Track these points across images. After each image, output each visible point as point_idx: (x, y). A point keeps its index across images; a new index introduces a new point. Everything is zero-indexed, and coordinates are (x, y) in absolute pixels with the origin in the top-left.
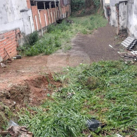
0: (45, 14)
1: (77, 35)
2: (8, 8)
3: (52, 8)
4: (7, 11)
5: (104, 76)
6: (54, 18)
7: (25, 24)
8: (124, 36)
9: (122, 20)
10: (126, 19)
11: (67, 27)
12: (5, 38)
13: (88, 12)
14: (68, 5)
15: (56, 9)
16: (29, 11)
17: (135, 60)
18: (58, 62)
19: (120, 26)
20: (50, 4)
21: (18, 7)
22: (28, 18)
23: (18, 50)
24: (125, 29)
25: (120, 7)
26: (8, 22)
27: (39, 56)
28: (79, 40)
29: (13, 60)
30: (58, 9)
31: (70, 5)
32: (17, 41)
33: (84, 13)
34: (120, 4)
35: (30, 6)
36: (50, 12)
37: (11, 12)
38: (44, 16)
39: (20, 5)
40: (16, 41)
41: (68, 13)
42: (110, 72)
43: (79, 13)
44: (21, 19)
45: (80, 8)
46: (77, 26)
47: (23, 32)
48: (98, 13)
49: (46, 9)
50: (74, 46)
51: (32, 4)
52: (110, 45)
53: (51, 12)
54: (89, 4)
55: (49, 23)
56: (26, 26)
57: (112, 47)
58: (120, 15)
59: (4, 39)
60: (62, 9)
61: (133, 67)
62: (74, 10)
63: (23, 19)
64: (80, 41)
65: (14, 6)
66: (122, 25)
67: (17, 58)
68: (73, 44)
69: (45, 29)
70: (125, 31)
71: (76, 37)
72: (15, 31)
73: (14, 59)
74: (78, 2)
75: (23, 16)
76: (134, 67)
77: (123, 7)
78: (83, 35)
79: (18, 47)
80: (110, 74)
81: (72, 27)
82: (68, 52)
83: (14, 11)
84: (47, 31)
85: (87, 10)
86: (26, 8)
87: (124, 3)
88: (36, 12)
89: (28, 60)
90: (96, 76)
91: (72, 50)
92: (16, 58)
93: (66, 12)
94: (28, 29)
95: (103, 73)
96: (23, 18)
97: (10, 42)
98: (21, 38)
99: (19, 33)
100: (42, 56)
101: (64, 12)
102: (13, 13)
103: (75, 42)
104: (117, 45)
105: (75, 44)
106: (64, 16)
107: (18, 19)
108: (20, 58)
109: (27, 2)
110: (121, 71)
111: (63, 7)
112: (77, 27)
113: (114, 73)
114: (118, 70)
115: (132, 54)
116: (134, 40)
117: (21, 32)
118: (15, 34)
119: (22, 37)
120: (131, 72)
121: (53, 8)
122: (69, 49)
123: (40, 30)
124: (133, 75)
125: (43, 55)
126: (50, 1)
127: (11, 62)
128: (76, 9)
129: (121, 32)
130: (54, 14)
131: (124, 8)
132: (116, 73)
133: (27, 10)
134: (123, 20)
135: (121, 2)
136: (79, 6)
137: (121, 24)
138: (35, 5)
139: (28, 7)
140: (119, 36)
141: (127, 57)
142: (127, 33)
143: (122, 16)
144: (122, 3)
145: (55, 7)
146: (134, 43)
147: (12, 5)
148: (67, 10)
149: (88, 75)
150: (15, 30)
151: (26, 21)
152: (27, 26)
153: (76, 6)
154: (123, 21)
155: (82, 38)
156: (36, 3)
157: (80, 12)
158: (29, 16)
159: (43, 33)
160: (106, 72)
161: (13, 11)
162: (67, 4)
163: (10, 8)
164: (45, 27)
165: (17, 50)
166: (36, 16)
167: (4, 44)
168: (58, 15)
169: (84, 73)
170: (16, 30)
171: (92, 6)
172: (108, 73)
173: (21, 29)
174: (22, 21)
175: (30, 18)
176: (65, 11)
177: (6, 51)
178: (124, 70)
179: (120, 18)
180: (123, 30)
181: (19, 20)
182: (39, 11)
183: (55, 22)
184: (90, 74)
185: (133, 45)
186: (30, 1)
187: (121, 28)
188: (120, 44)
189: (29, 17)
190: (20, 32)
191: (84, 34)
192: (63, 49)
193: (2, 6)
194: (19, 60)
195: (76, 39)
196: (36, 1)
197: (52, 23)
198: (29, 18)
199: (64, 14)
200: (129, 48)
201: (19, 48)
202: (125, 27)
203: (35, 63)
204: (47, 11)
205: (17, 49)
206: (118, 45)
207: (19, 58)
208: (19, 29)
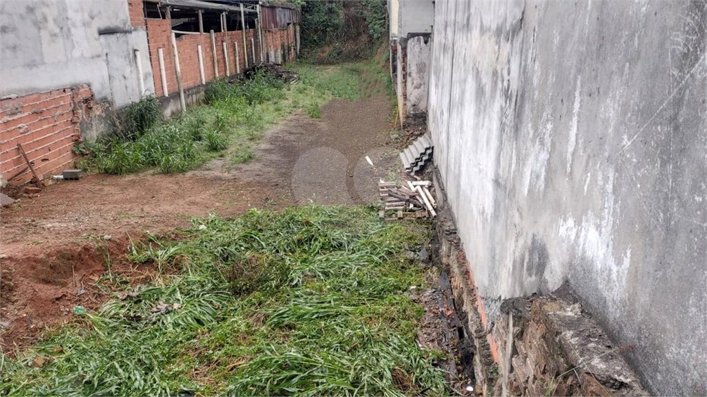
0: (200, 47)
1: (290, 117)
2: (45, 19)
3: (228, 30)
4: (39, 29)
5: (304, 251)
6: (235, 61)
7: (115, 74)
8: (416, 133)
9: (415, 88)
10: (426, 86)
11: (267, 92)
12: (26, 114)
13: (349, 52)
14: (291, 26)
15: (243, 34)
16: (133, 33)
17: (411, 206)
18: (188, 199)
19: (409, 104)
20: (223, 20)
21: (92, 18)
22: (131, 55)
23: (77, 152)
24: (423, 113)
25: (408, 50)
26: (45, 63)
27: (141, 175)
28: (291, 133)
29: (50, 182)
30: (252, 34)
31: (298, 28)
32: (75, 123)
33: (338, 54)
34: (410, 41)
35: (142, 18)
36: (222, 42)
37: (57, 30)
38: (198, 51)
39: (100, 13)
40: (73, 123)
41: (289, 49)
42: (321, 240)
43: (323, 52)
44: (98, 56)
45: (328, 38)
46: (301, 92)
47: (103, 95)
48: (377, 58)
49: (207, 30)
50: (265, 150)
51: (152, 11)
52: (367, 158)
53: (225, 44)
54: (354, 31)
55: (215, 74)
56: (121, 78)
57: (371, 163)
58: (408, 71)
59: (19, 116)
60: (270, 38)
61: (392, 227)
62: (310, 42)
63: (109, 57)
64: (292, 137)
65: (70, 14)
66: (413, 103)
67: (66, 179)
68: (263, 146)
69: (198, 92)
70: (421, 120)
71: (286, 125)
72: (69, 93)
73: (58, 180)
74: (321, 20)
75: (109, 47)
76: (396, 230)
77: (417, 49)
78: (307, 119)
79: (77, 142)
80: (322, 248)
81: (288, 92)
82: (237, 169)
83: (73, 30)
84: (203, 98)
85: (350, 46)
86: (125, 24)
87: (422, 38)
88: (164, 38)
89: (98, 187)
90: (277, 251)
91: (251, 165)
92: (62, 177)
93: (283, 46)
94: (126, 87)
95: (300, 243)
96: (107, 54)
97: (44, 127)
98: (92, 115)
99: (86, 101)
100: (149, 177)
101: (276, 46)
102: (68, 35)
103: (274, 140)
104: (385, 159)
105: (272, 147)
106: (275, 56)
107: (87, 54)
108: (77, 179)
109: (130, 4)
110: (359, 237)
111: (274, 29)
112: (301, 96)
113: (334, 243)
114: (347, 236)
115: (410, 188)
116: (427, 149)
117: (97, 97)
118: (68, 101)
119: (98, 111)
120: (380, 244)
121: (234, 32)
122: (245, 161)
123: (176, 96)
124: (383, 254)
125: (153, 175)
126: (225, 11)
127: (37, 192)
128: (315, 40)
129: (410, 120)
130: (235, 50)
131: (420, 52)
132: (341, 244)
133: (127, 28)
134: (418, 87)
135: (412, 35)
136: (324, 32)
137: (412, 98)
138: (164, 17)
139: (131, 19)
140: (403, 132)
141: (395, 197)
142: (425, 124)
143: (414, 75)
144: (416, 38)
145: (240, 28)
146: (425, 158)
147: (65, 9)
148: (286, 41)
149: (255, 245)
150: (72, 89)
151: (119, 62)
152: (125, 77)
153: (316, 31)
154: (417, 90)
155: (300, 130)
156: (169, 10)
157: (328, 50)
158: (135, 48)
159: (188, 105)
160: (311, 240)
161: (69, 30)
162: (288, 24)
163: (55, 21)
164: (199, 86)
165: (73, 152)
166: (161, 51)
167: (21, 131)
168: (250, 55)
169: (245, 241)
170: (74, 89)
171: (364, 38)
172: (317, 243)
173: (96, 88)
174: (104, 64)
175: (138, 54)
176: (279, 42)
177: (25, 155)
178: (366, 237)
179: (409, 79)
180: (416, 116)
181: (93, 58)
182: (173, 35)
183: (238, 75)
184: (263, 243)
185: (422, 163)
186: (144, 2)
187: (412, 109)
188: (398, 155)
189: (135, 50)
190: (92, 96)
191: (312, 117)
192: (228, 158)
193: (23, 11)
194: (71, 186)
195: (283, 131)
196: (168, 5)
197: (228, 75)
198: (135, 56)
199: (276, 52)
200: (412, 171)
201: (82, 145)
202: (422, 106)
203: (116, 197)
204: (210, 37)
205: (75, 149)
206: (391, 158)
207: (72, 179)
208: (89, 85)
